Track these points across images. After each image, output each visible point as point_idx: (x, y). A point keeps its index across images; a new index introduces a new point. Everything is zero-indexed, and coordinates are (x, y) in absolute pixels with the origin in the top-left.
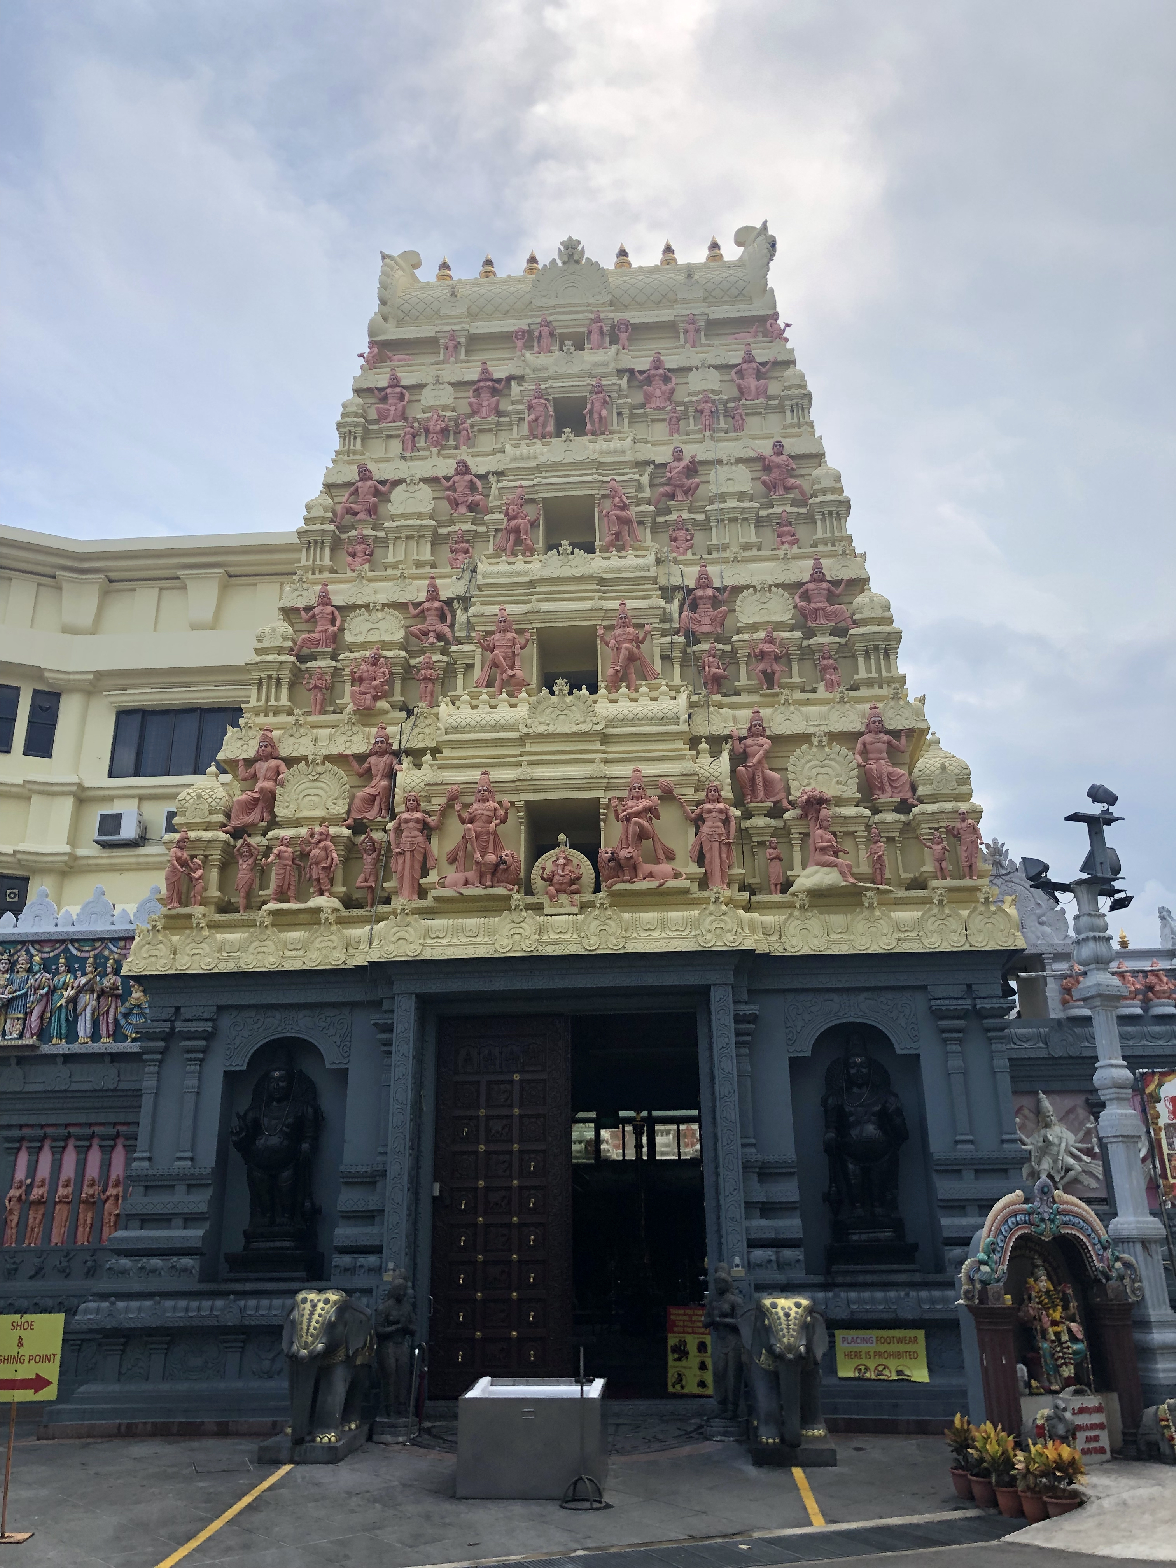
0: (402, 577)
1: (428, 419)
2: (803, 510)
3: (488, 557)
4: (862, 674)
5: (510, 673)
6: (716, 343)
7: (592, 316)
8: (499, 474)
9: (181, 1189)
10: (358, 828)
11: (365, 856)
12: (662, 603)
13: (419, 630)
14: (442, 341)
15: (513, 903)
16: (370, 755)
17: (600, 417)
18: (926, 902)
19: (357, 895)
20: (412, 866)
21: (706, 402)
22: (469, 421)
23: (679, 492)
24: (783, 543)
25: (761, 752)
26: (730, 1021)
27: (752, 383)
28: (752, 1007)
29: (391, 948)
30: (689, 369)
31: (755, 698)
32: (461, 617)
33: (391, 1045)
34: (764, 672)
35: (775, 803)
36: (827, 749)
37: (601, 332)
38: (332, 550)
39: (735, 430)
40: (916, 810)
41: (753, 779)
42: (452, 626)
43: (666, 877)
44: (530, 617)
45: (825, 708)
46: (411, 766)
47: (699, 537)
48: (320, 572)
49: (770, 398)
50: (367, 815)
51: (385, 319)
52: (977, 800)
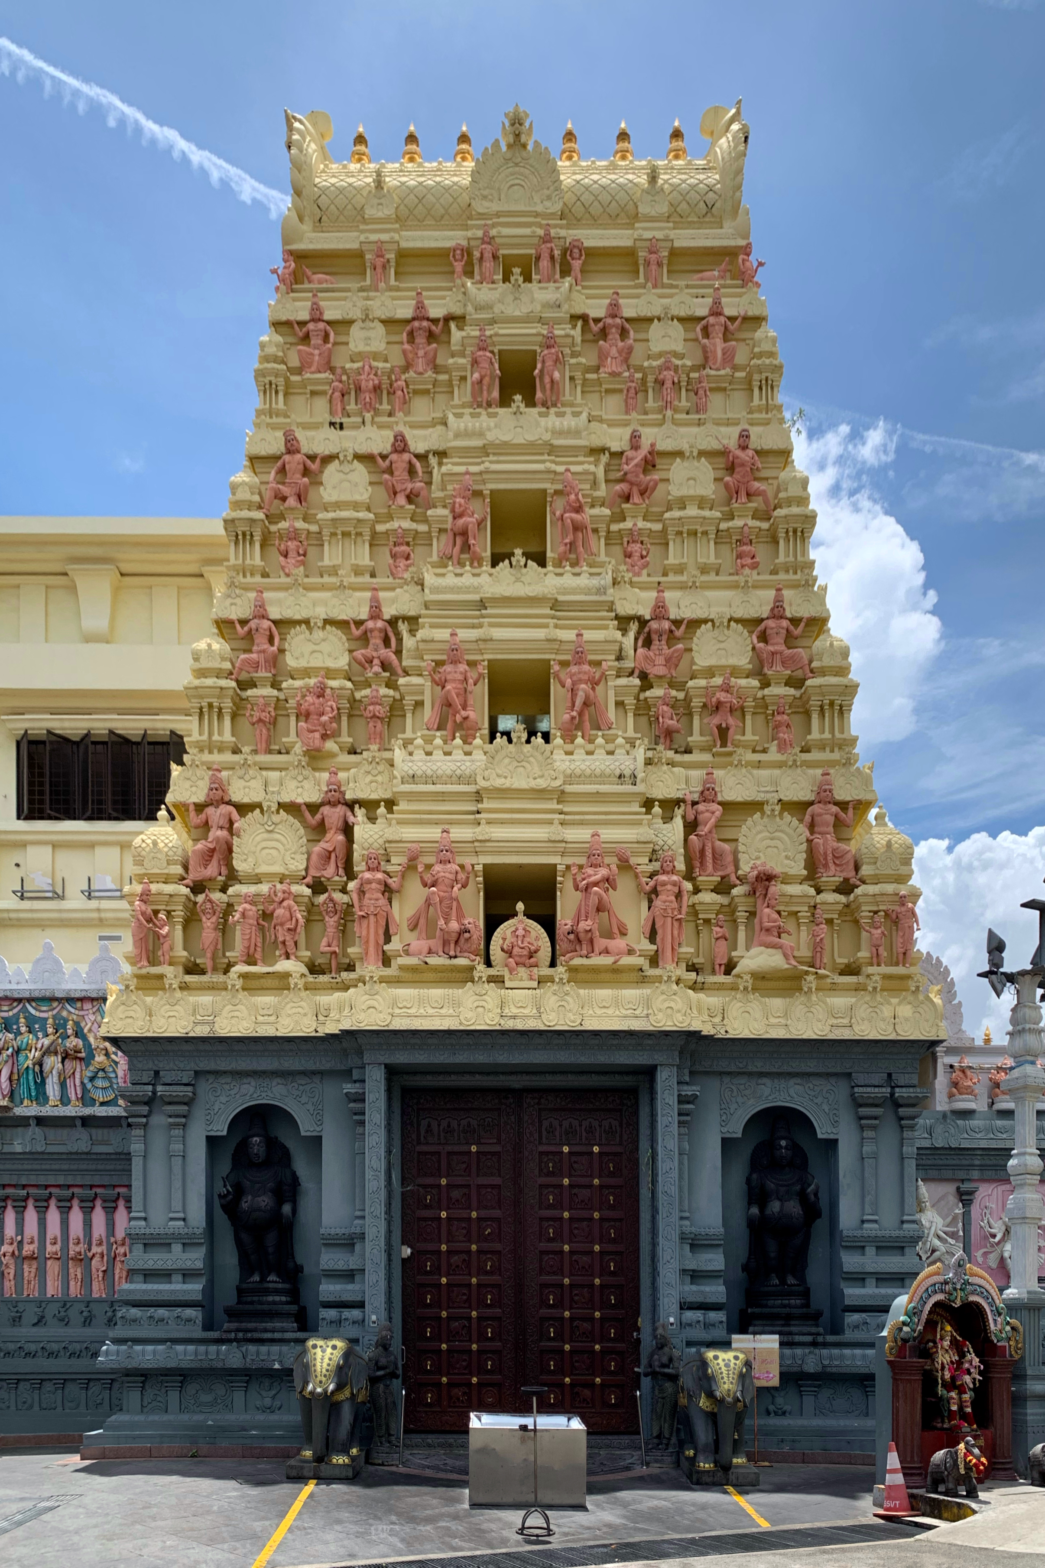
0: (342, 587)
1: (359, 372)
2: (765, 525)
3: (434, 566)
4: (815, 735)
5: (464, 713)
6: (682, 283)
7: (541, 232)
8: (441, 454)
9: (177, 1248)
10: (318, 887)
11: (327, 918)
12: (619, 634)
13: (363, 655)
14: (368, 256)
15: (476, 975)
16: (322, 804)
17: (552, 381)
18: (858, 988)
19: (319, 961)
20: (376, 933)
21: (668, 369)
22: (403, 377)
23: (635, 491)
24: (743, 566)
25: (713, 820)
26: (673, 1100)
27: (718, 345)
28: (694, 1088)
29: (362, 1016)
30: (650, 320)
31: (706, 757)
32: (409, 642)
33: (364, 1114)
34: (719, 727)
35: (723, 878)
36: (778, 818)
37: (552, 257)
38: (262, 546)
39: (698, 412)
40: (858, 891)
41: (702, 851)
42: (398, 653)
43: (620, 954)
44: (482, 645)
45: (777, 772)
46: (365, 819)
47: (655, 552)
48: (252, 575)
49: (735, 368)
50: (325, 873)
51: (301, 219)
52: (915, 881)
